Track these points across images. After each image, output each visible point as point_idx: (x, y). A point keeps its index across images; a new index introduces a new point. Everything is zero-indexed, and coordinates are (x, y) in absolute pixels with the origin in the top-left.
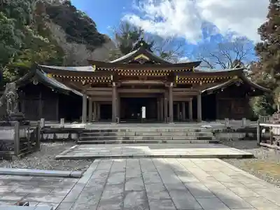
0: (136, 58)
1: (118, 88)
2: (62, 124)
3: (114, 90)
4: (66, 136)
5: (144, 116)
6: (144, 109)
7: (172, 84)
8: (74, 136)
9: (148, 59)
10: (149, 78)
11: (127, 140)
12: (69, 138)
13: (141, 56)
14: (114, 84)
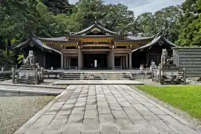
0: (92, 31)
1: (81, 49)
2: (52, 70)
3: (79, 50)
4: (54, 76)
5: (96, 66)
6: (96, 61)
7: (113, 47)
8: (58, 76)
9: (99, 31)
10: (100, 43)
11: (85, 78)
12: (56, 78)
13: (95, 29)
14: (79, 47)
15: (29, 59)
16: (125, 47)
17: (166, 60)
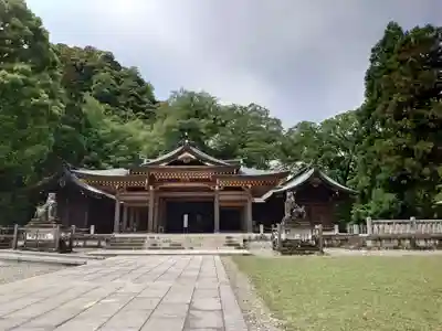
0: (180, 157)
1: (156, 192)
3: (152, 194)
5: (186, 225)
7: (217, 187)
8: (103, 243)
9: (194, 158)
10: (192, 181)
11: (154, 247)
12: (99, 247)
13: (186, 154)
14: (151, 188)
15: (47, 209)
16: (239, 189)
17: (292, 210)
